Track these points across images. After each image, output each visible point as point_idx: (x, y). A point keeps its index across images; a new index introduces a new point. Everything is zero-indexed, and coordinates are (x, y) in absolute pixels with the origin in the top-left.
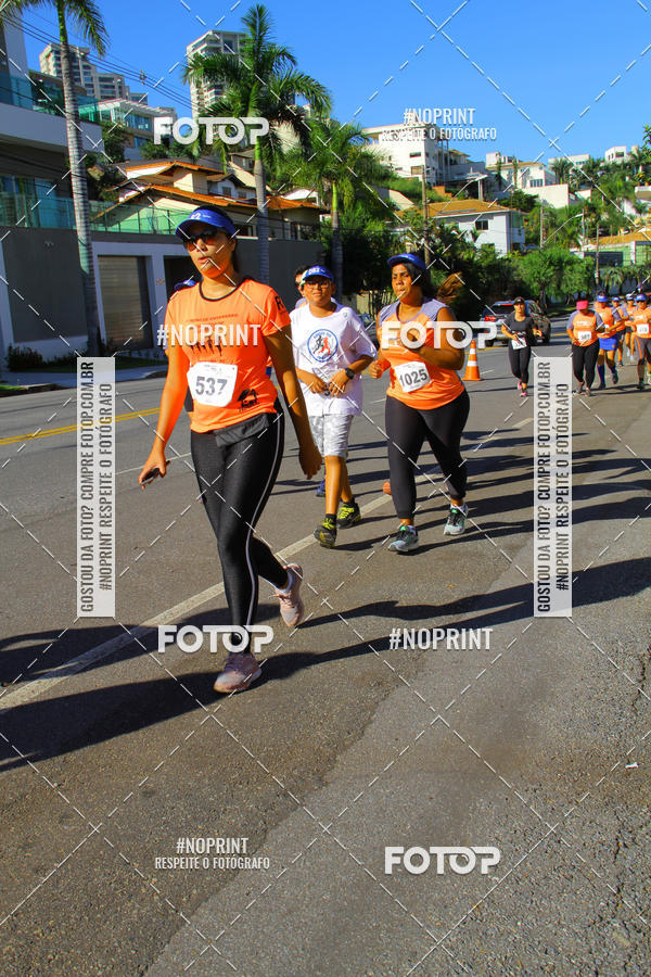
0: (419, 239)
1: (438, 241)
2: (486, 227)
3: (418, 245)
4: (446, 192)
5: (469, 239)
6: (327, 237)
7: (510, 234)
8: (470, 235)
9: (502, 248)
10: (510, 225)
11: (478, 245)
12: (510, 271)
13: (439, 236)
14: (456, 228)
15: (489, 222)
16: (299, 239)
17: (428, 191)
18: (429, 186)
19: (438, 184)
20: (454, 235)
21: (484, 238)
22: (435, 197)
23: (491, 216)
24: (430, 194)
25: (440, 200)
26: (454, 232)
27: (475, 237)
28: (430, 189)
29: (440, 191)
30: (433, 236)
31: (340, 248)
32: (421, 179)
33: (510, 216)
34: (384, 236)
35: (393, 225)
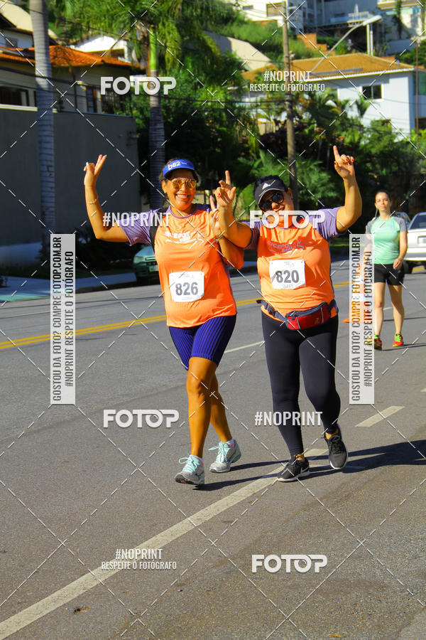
0: (279, 114)
1: (306, 116)
2: (378, 94)
3: (277, 123)
4: (319, 42)
5: (353, 113)
6: (141, 110)
7: (414, 105)
8: (355, 107)
9: (402, 127)
10: (415, 91)
11: (366, 121)
12: (413, 160)
13: (306, 109)
14: (333, 96)
15: (383, 87)
16: (100, 111)
17: (291, 41)
18: (293, 34)
19: (307, 30)
20: (330, 107)
21: (376, 111)
22: (301, 51)
23: (386, 78)
24: (295, 46)
25: (309, 55)
26: (330, 102)
27: (362, 110)
28: (295, 38)
29: (310, 41)
30: (299, 109)
31: (160, 126)
32: (281, 23)
33: (414, 76)
34: (225, 110)
35: (240, 93)
